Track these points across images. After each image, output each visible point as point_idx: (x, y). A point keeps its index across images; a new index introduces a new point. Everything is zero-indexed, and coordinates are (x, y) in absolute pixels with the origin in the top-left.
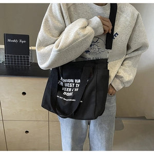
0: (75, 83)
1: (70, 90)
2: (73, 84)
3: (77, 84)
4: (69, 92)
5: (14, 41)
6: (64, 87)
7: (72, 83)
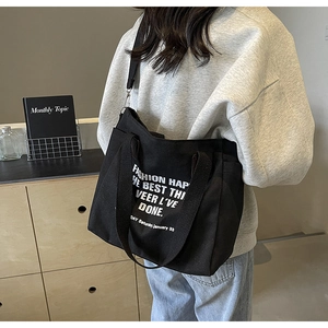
0: (169, 187)
1: (155, 198)
2: (164, 188)
3: (173, 190)
4: (153, 205)
5: (45, 110)
6: (141, 188)
7: (161, 184)
